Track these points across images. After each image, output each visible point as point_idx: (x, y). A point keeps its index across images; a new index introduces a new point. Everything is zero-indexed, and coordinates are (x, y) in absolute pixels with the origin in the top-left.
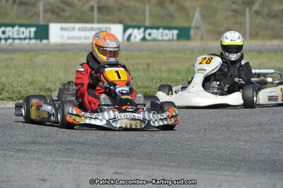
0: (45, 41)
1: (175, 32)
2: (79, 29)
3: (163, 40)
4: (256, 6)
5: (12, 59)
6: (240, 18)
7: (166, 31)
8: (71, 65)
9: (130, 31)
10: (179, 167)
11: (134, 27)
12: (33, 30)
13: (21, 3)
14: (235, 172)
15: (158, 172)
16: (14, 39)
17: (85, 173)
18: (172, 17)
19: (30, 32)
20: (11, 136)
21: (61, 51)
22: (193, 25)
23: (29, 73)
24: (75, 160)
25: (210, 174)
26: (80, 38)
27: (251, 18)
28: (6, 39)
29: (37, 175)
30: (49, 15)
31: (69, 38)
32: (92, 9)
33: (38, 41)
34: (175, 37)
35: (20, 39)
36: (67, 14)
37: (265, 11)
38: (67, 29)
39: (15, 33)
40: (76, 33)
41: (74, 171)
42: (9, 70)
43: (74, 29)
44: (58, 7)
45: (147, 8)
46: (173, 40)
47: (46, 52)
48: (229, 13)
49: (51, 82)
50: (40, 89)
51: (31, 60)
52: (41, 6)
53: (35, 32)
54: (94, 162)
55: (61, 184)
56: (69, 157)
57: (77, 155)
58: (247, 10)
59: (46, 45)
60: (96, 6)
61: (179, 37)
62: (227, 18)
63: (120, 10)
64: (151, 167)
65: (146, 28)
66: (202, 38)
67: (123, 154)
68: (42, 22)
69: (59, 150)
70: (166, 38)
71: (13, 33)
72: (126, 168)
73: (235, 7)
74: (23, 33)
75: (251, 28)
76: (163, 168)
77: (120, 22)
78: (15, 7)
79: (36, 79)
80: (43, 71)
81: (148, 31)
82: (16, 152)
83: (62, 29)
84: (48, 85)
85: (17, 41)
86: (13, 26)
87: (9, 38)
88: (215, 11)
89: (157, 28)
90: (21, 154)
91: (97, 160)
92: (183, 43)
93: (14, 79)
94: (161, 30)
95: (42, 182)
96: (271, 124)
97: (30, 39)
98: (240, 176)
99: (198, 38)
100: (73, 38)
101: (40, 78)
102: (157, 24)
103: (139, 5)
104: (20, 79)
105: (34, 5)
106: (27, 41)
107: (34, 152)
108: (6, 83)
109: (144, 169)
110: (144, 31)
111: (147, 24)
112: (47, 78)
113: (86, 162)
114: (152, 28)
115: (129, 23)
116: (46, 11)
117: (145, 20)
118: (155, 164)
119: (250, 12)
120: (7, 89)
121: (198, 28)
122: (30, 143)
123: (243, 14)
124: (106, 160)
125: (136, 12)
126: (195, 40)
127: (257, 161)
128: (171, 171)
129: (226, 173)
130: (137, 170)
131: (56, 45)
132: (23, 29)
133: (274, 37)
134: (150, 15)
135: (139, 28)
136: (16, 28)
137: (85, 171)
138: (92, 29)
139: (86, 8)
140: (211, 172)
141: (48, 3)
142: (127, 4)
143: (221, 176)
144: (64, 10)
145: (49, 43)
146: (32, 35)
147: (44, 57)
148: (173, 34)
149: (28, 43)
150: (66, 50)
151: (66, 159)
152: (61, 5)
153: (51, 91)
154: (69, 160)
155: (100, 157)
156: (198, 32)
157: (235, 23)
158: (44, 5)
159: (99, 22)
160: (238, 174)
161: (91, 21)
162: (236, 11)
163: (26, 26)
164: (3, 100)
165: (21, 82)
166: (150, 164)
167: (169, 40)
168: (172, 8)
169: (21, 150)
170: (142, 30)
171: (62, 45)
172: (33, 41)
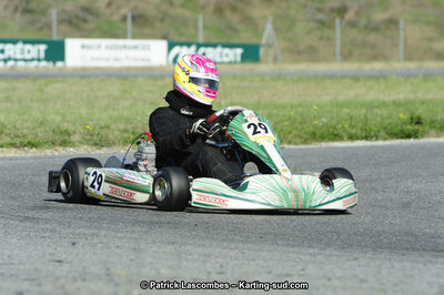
0: (59, 64)
1: (239, 51)
2: (107, 47)
3: (222, 63)
4: (350, 15)
5: (14, 89)
6: (327, 32)
7: (227, 50)
8: (96, 97)
9: (176, 50)
10: (247, 242)
11: (182, 44)
12: (43, 47)
13: (26, 11)
14: (325, 249)
15: (218, 250)
16: (16, 60)
17: (117, 251)
18: (234, 30)
19: (39, 51)
20: (14, 198)
21: (82, 77)
22: (264, 41)
23: (39, 109)
24: (103, 233)
25: (289, 252)
26: (108, 59)
27: (342, 32)
28: (5, 61)
29: (50, 254)
30: (65, 28)
31: (93, 59)
32: (124, 19)
33: (51, 64)
34: (239, 58)
35: (26, 60)
36: (90, 26)
37: (363, 21)
38: (89, 47)
39: (18, 51)
40: (103, 53)
41: (102, 248)
42: (10, 104)
43: (99, 47)
44: (77, 17)
45: (201, 17)
46: (235, 62)
47: (61, 79)
48: (312, 25)
49: (69, 122)
50: (54, 132)
51: (41, 90)
52: (54, 14)
53: (46, 51)
54: (129, 235)
55: (84, 267)
56: (95, 228)
57: (105, 225)
58: (338, 21)
59: (60, 69)
60: (129, 16)
61: (245, 58)
62: (309, 32)
63: (162, 20)
64: (207, 242)
65: (199, 46)
66: (275, 60)
67: (169, 223)
68: (55, 37)
69: (81, 218)
70: (226, 59)
71: (15, 53)
72: (173, 243)
73: (320, 16)
74: (29, 52)
75: (343, 46)
76: (225, 244)
77: (164, 37)
78: (18, 15)
79: (48, 118)
80: (58, 106)
81: (202, 50)
82: (21, 221)
83: (83, 47)
84: (65, 126)
85: (21, 64)
86: (14, 42)
87: (10, 59)
88: (293, 23)
89: (214, 46)
90: (28, 224)
91: (134, 232)
92: (249, 66)
93: (17, 117)
94: (219, 49)
95: (57, 264)
96: (371, 181)
97: (39, 60)
98: (331, 255)
99: (270, 59)
100: (98, 59)
101: (53, 116)
102: (214, 41)
103: (188, 14)
104: (26, 117)
105: (44, 12)
106: (35, 63)
107: (47, 221)
108: (6, 123)
109: (199, 246)
110: (197, 50)
111: (201, 39)
112: (63, 115)
113: (119, 235)
114: (207, 45)
115: (176, 38)
116: (61, 22)
117: (197, 34)
118: (213, 238)
119: (341, 23)
120: (7, 131)
121: (269, 46)
122: (41, 208)
123: (331, 26)
124: (146, 233)
125: (184, 22)
126: (266, 62)
127: (355, 234)
128: (236, 248)
129: (312, 251)
130: (189, 247)
131: (75, 69)
132: (28, 47)
133: (374, 58)
134: (205, 27)
135: (189, 45)
136: (20, 45)
137: (118, 247)
138: (125, 47)
139: (116, 18)
140: (291, 249)
141: (64, 11)
142: (172, 12)
143: (304, 254)
144: (85, 21)
145: (65, 66)
146: (42, 55)
147: (58, 85)
148: (235, 55)
149: (36, 67)
150: (89, 76)
151: (92, 231)
152: (80, 13)
153: (69, 135)
154: (96, 231)
155: (138, 228)
156: (271, 52)
157: (321, 38)
158: (58, 14)
159: (134, 37)
160: (327, 252)
161: (124, 36)
162: (322, 23)
163: (33, 42)
164: (2, 147)
165: (27, 121)
166: (207, 237)
167: (230, 63)
168: (234, 18)
169: (27, 218)
170: (193, 48)
171: (84, 69)
172: (44, 64)
